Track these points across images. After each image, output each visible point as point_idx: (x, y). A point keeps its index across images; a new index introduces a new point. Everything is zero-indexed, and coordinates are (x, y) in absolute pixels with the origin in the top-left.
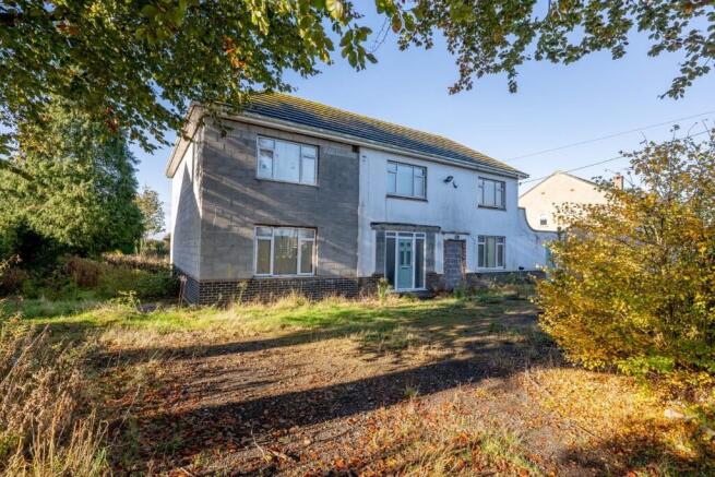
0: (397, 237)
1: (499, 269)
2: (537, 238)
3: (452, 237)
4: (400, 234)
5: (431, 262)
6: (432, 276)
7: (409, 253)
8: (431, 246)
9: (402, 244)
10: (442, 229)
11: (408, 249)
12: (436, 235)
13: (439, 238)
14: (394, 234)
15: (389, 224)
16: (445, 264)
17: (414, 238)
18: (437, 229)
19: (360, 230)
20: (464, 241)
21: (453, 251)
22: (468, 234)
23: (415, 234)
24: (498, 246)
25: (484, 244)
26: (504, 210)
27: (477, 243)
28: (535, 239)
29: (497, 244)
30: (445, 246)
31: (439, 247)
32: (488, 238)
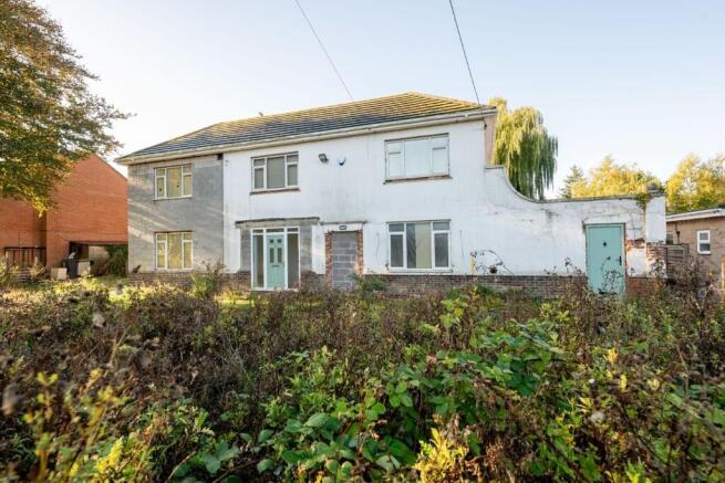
0: (265, 234)
2: (550, 214)
3: (336, 228)
4: (268, 231)
5: (308, 259)
6: (309, 275)
7: (280, 250)
8: (308, 242)
9: (272, 241)
10: (321, 220)
11: (279, 246)
12: (314, 228)
13: (318, 232)
14: (262, 231)
15: (254, 221)
16: (327, 263)
17: (285, 233)
18: (315, 220)
19: (225, 230)
20: (359, 233)
21: (342, 246)
22: (364, 223)
23: (285, 229)
24: (436, 235)
25: (404, 234)
26: (446, 177)
27: (386, 234)
28: (543, 216)
29: (433, 233)
30: (326, 240)
31: (317, 243)
32: (411, 225)
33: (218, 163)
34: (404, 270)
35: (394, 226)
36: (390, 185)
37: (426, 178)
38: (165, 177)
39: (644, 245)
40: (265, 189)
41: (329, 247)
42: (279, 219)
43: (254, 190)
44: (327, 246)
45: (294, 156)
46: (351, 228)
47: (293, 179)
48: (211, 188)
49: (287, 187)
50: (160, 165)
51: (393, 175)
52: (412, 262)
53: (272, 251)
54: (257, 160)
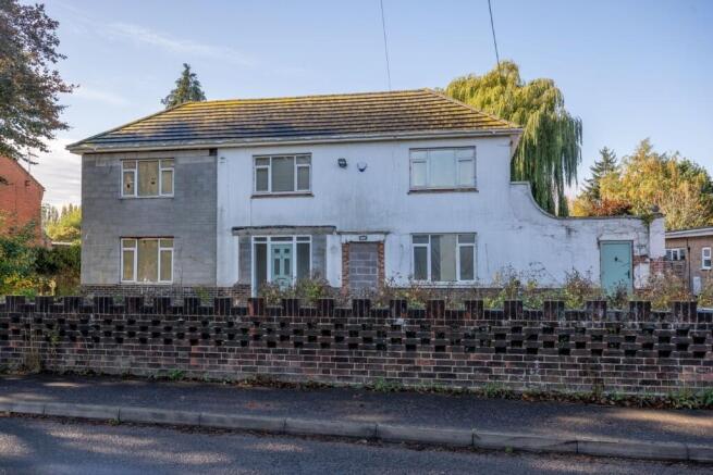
0: (269, 243)
1: (460, 283)
2: (569, 230)
3: (355, 238)
4: (273, 239)
5: (320, 273)
7: (287, 262)
8: (322, 253)
9: (277, 251)
10: (338, 229)
11: (286, 256)
12: (329, 238)
13: (332, 242)
14: (265, 239)
15: (256, 228)
16: (343, 276)
17: (295, 242)
18: (331, 229)
19: (219, 238)
20: (380, 244)
22: (387, 233)
23: (295, 237)
24: (461, 247)
25: (428, 246)
26: (474, 190)
27: (409, 244)
28: (563, 231)
29: (459, 245)
30: (343, 251)
31: (333, 253)
32: (436, 237)
33: (210, 159)
34: (428, 282)
35: (417, 238)
36: (413, 196)
37: (452, 190)
38: (136, 171)
39: (648, 260)
40: (270, 191)
41: (346, 258)
42: (287, 227)
43: (256, 193)
44: (343, 257)
45: (306, 157)
46: (371, 238)
47: (305, 182)
48: (199, 188)
49: (296, 191)
50: (128, 156)
51: (418, 183)
52: (436, 275)
53: (277, 262)
54: (259, 160)
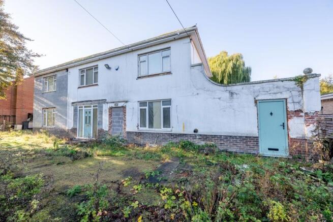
0: (83, 109)
3: (113, 105)
4: (85, 107)
5: (101, 123)
6: (101, 131)
7: (90, 117)
8: (101, 113)
9: (86, 113)
10: (107, 101)
11: (89, 115)
12: (104, 105)
13: (106, 107)
14: (82, 107)
15: (79, 102)
16: (109, 124)
17: (92, 108)
18: (104, 101)
19: (68, 107)
20: (124, 107)
21: (117, 115)
22: (127, 102)
23: (92, 105)
24: (164, 109)
25: (147, 108)
26: (169, 73)
27: (137, 107)
29: (162, 107)
30: (109, 112)
31: (105, 113)
32: (151, 103)
33: (66, 73)
34: (146, 129)
35: (143, 103)
36: (140, 80)
37: (158, 75)
38: (47, 82)
39: (303, 114)
40: (85, 85)
41: (110, 115)
42: (89, 101)
43: (80, 86)
44: (109, 115)
45: (96, 67)
46: (120, 105)
47: (96, 80)
48: (63, 87)
49: (94, 84)
50: (46, 76)
51: (143, 74)
52: (151, 124)
53: (86, 117)
54: (82, 71)
